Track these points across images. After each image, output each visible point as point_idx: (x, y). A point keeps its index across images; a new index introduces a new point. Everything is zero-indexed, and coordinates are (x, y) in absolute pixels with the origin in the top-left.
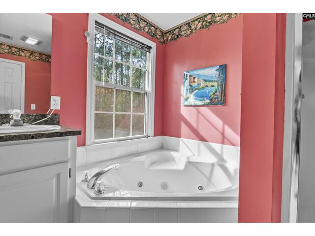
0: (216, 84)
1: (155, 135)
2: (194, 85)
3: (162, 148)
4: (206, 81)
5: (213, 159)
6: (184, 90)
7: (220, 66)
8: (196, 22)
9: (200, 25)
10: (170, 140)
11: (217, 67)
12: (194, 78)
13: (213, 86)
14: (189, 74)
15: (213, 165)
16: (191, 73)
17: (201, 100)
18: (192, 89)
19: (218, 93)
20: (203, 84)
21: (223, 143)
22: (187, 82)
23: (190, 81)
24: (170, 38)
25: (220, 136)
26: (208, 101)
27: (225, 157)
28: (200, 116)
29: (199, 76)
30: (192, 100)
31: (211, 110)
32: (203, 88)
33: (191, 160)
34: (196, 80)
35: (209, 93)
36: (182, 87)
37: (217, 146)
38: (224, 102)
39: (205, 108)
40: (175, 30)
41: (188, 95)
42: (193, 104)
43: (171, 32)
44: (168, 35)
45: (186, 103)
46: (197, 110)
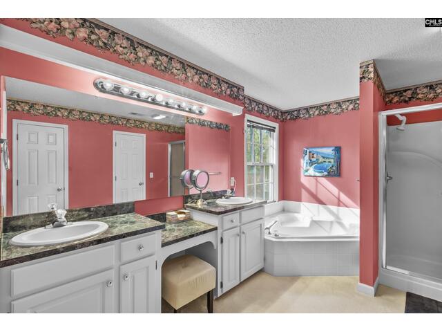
0: (332, 160)
1: (279, 200)
2: (314, 160)
3: (284, 211)
4: (324, 158)
5: (331, 218)
6: (304, 163)
7: (336, 147)
8: (314, 110)
9: (317, 112)
10: (291, 204)
11: (334, 148)
12: (313, 154)
13: (330, 162)
14: (308, 151)
15: (332, 222)
16: (311, 150)
17: (320, 172)
18: (311, 163)
19: (334, 168)
20: (321, 160)
21: (339, 205)
22: (307, 157)
23: (309, 157)
24: (289, 117)
25: (336, 201)
26: (326, 173)
27: (340, 216)
28: (318, 184)
29: (318, 153)
30: (312, 171)
31: (328, 180)
32: (322, 163)
33: (314, 219)
34: (315, 156)
35: (327, 167)
36: (302, 161)
37: (334, 208)
38: (339, 175)
39: (323, 178)
40: (293, 111)
41: (308, 167)
42: (313, 175)
43: (290, 112)
44: (286, 115)
45: (306, 174)
46: (316, 180)
